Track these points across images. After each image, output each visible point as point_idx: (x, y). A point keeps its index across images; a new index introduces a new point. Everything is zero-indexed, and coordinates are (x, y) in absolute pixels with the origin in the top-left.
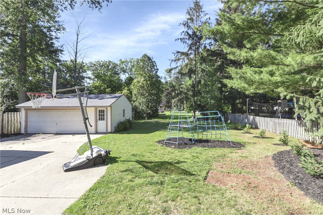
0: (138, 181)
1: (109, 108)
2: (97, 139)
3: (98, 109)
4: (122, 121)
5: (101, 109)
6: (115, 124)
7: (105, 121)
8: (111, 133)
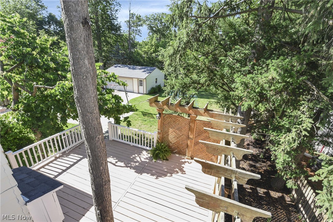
0: (139, 119)
1: (145, 80)
2: (137, 98)
3: (139, 80)
4: (154, 86)
5: (141, 79)
6: (149, 88)
7: (143, 87)
8: (146, 94)
